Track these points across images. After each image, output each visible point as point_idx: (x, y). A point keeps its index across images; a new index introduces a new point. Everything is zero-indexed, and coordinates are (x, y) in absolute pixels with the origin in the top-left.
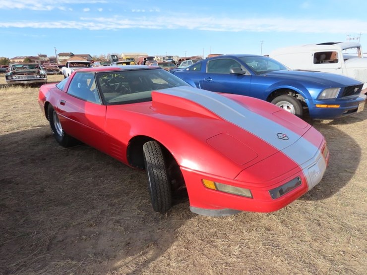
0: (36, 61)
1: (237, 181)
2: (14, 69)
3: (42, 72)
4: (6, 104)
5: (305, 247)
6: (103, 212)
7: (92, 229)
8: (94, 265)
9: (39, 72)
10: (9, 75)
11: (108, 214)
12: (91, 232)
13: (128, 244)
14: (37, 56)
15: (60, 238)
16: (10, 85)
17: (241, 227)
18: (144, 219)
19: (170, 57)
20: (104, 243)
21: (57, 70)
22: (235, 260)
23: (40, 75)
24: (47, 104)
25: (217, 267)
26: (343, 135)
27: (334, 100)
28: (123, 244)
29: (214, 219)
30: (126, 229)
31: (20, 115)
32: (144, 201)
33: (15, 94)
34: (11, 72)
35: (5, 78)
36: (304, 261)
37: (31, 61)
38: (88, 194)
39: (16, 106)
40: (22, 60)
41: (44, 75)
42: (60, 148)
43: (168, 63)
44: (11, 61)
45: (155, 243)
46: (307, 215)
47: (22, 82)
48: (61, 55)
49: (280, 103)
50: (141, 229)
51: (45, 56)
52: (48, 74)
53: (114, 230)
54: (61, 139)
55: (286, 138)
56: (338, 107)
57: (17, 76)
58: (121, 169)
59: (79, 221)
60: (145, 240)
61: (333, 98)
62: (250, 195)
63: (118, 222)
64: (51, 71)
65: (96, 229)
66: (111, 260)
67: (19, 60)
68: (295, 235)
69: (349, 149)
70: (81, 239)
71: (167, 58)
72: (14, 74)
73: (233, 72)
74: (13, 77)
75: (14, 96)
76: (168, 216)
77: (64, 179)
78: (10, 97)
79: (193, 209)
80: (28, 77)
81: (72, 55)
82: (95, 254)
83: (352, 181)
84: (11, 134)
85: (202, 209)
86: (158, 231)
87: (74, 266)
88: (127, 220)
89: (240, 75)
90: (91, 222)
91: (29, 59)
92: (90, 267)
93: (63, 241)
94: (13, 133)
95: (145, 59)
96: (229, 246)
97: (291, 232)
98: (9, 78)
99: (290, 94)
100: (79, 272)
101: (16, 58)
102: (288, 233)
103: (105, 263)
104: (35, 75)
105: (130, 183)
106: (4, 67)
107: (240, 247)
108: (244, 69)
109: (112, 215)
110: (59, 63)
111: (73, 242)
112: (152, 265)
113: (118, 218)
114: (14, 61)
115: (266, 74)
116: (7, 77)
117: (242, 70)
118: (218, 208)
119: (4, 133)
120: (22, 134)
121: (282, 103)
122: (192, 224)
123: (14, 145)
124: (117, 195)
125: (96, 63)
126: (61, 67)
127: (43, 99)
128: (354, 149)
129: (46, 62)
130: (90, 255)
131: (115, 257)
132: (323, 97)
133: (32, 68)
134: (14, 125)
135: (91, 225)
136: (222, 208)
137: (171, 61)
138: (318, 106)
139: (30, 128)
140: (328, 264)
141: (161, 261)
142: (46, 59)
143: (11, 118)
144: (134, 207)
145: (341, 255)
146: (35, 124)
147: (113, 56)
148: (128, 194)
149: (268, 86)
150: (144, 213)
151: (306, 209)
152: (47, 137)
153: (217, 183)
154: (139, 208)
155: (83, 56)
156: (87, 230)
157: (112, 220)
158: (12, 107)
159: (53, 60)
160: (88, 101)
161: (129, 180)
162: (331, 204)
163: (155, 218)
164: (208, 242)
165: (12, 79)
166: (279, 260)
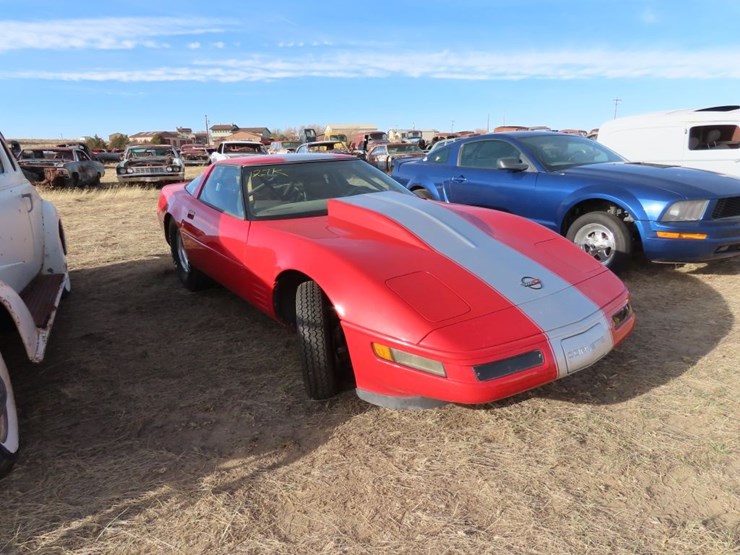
0: (172, 139)
1: (424, 347)
2: (131, 156)
3: (177, 161)
4: (113, 216)
5: (539, 471)
6: (229, 393)
7: (206, 415)
8: (198, 462)
9: (171, 162)
10: (122, 166)
11: (237, 396)
12: (205, 419)
13: (255, 440)
14: (176, 130)
15: (158, 422)
16: (122, 184)
17: (443, 433)
18: (290, 408)
19: (416, 134)
20: (220, 435)
21: (205, 158)
22: (414, 477)
23: (172, 167)
24: (168, 217)
25: (382, 484)
26: (712, 295)
27: (697, 225)
28: (248, 439)
29: (404, 418)
30: (257, 420)
31: (130, 236)
32: (298, 382)
33: (129, 200)
34: (126, 160)
35: (115, 171)
36: (530, 492)
37: (163, 142)
38: (212, 365)
39: (128, 220)
40: (149, 139)
41: (180, 167)
42: (183, 291)
43: (410, 145)
44: (131, 139)
45: (298, 443)
46: (568, 424)
47: (142, 179)
48: (216, 129)
49: (589, 226)
50: (280, 422)
51: (188, 131)
52: (187, 165)
53: (239, 419)
54: (186, 277)
55: (539, 286)
56: (703, 237)
57: (134, 168)
58: (274, 330)
59: (191, 401)
60: (284, 438)
61: (693, 219)
62: (442, 373)
63: (248, 408)
64: (195, 159)
65: (213, 416)
66: (225, 457)
67: (143, 139)
68: (531, 452)
69: (712, 322)
70: (187, 427)
71: (411, 135)
72: (130, 164)
73: (503, 165)
74: (129, 171)
75: (126, 204)
76: (330, 406)
77: (181, 339)
78: (120, 205)
79: (362, 393)
80: (152, 170)
81: (235, 129)
82: (203, 448)
83: (684, 376)
84: (113, 266)
85: (376, 394)
86: (307, 426)
87: (170, 460)
88: (264, 407)
89: (517, 172)
90: (209, 406)
91: (162, 138)
92: (193, 464)
93: (161, 427)
94: (116, 265)
95: (366, 137)
96: (413, 458)
97: (527, 447)
98: (122, 171)
99: (612, 210)
100: (175, 468)
101: (139, 135)
102: (520, 450)
103: (215, 461)
104: (164, 167)
105: (284, 354)
106: (118, 152)
107: (429, 460)
108: (526, 161)
109: (242, 398)
110: (212, 143)
111: (175, 430)
112: (282, 470)
113: (249, 402)
114: (136, 141)
115: (567, 171)
116: (118, 170)
117: (521, 161)
118: (402, 394)
119: (101, 265)
120: (129, 267)
121: (593, 227)
122: (365, 422)
123: (115, 284)
124: (258, 370)
125: (274, 145)
126: (211, 151)
127: (164, 207)
128: (722, 321)
129: (190, 142)
130: (195, 449)
131: (230, 454)
132: (673, 216)
133: (163, 154)
134: (119, 252)
135: (207, 410)
136: (408, 395)
137: (416, 140)
138: (660, 234)
139: (143, 258)
140: (569, 500)
141: (298, 468)
142: (191, 136)
143: (116, 240)
144: (279, 389)
145: (600, 490)
146: (152, 252)
147: (307, 131)
148: (275, 370)
149: (567, 194)
150: (292, 399)
151: (571, 415)
152: (167, 273)
153: (395, 351)
154: (287, 391)
155: (255, 131)
156: (200, 415)
157: (239, 404)
158: (121, 221)
159: (201, 139)
160: (226, 212)
161: (283, 348)
162: (623, 413)
163: (308, 409)
164: (381, 449)
165: (127, 173)
166: (486, 485)
